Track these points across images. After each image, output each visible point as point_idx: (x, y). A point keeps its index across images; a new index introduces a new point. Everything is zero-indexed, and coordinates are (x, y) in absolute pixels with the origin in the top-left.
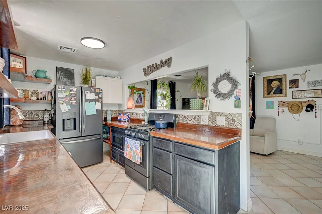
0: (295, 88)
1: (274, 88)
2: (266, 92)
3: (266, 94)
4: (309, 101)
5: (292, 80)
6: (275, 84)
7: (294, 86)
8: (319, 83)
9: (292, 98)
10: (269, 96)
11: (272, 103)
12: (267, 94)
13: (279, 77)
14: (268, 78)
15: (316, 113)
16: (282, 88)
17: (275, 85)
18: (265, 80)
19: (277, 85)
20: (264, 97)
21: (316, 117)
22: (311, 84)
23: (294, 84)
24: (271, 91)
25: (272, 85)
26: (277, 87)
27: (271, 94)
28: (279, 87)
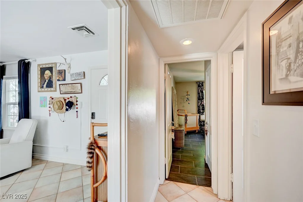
0: (62, 81)
1: (46, 80)
2: (39, 85)
4: (71, 97)
6: (47, 74)
7: (61, 78)
8: (78, 75)
9: (61, 94)
10: (43, 89)
11: (45, 99)
12: (41, 88)
13: (50, 66)
14: (41, 67)
15: (77, 112)
16: (53, 80)
17: (47, 75)
18: (39, 69)
19: (49, 76)
20: (39, 91)
21: (77, 117)
22: (73, 76)
23: (61, 76)
24: (44, 84)
25: (45, 76)
26: (49, 79)
27: (44, 87)
28: (50, 78)
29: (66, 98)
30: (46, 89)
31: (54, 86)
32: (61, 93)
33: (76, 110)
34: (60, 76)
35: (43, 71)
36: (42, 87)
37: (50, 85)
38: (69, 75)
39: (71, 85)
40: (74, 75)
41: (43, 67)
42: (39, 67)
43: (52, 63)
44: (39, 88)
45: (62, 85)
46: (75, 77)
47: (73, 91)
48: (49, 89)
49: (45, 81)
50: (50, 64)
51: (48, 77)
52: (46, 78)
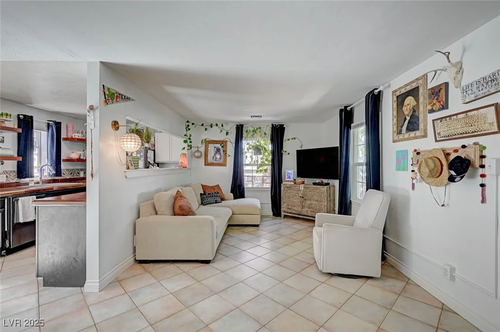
0: (439, 110)
1: (407, 117)
2: (395, 129)
3: (396, 133)
4: (464, 147)
5: (432, 88)
6: (408, 105)
7: (438, 104)
8: (487, 83)
9: (436, 141)
10: (401, 137)
11: (404, 154)
12: (398, 134)
13: (414, 85)
14: (398, 93)
15: (482, 185)
16: (419, 114)
17: (408, 107)
18: (395, 99)
19: (412, 107)
20: (394, 141)
21: (483, 201)
22: (469, 92)
23: (437, 99)
24: (402, 127)
25: (404, 108)
26: (411, 114)
27: (403, 132)
28: (414, 111)
29: (450, 149)
30: (406, 136)
31: (421, 126)
32: (438, 139)
33: (480, 181)
34: (435, 101)
35: (401, 100)
36: (400, 132)
37: (413, 125)
38: (459, 91)
39: (464, 114)
40: (474, 88)
41: (402, 93)
42: (395, 95)
43: (416, 79)
44: (395, 134)
45: (439, 121)
46: (477, 91)
47: (470, 129)
48: (412, 134)
49: (405, 119)
50: (413, 82)
51: (410, 110)
52: (406, 113)
